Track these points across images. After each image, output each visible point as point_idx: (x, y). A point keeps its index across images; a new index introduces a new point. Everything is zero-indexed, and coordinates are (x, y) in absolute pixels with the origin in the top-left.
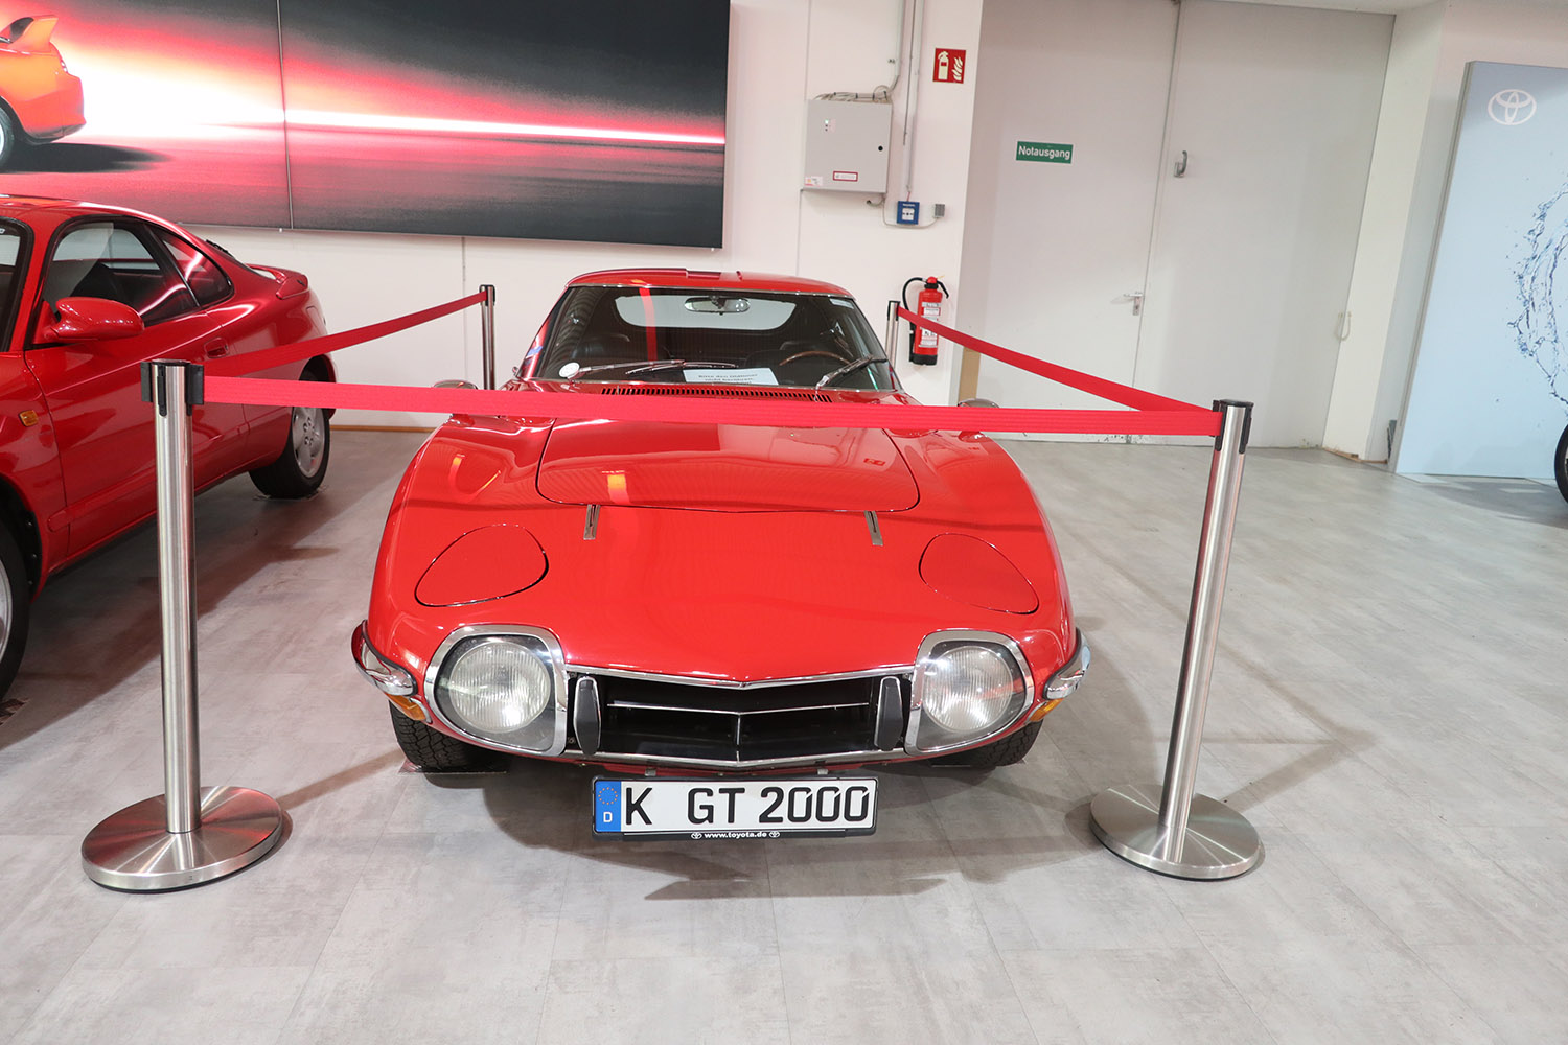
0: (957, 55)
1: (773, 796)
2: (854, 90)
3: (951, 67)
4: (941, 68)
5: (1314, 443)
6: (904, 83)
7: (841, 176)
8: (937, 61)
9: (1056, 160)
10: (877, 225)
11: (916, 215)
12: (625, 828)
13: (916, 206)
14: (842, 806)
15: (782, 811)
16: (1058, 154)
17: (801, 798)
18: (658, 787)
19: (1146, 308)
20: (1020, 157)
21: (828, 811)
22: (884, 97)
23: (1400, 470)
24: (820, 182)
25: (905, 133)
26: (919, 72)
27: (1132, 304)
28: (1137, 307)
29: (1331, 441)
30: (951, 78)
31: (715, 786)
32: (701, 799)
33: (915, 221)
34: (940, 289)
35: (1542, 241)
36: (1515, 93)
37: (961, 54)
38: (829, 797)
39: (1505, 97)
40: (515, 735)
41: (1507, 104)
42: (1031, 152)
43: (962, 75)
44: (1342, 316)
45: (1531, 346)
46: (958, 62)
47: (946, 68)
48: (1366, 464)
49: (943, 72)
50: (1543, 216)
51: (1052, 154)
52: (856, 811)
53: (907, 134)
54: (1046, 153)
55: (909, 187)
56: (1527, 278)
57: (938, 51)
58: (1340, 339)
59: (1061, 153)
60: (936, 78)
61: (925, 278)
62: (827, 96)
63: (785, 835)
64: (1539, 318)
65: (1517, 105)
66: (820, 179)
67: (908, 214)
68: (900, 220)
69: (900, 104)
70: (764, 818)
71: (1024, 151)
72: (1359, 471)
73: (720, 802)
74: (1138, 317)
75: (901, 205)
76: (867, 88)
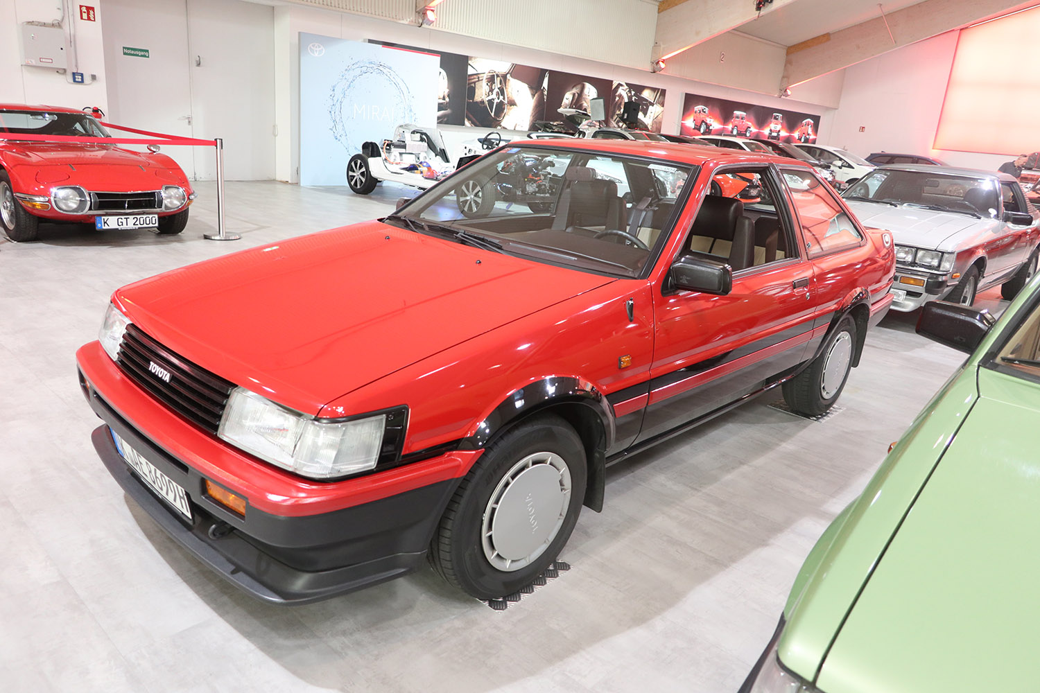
0: (89, 9)
1: (136, 219)
2: (43, 20)
3: (88, 14)
4: (83, 14)
5: (273, 178)
6: (66, 20)
7: (44, 60)
8: (81, 11)
9: (142, 56)
10: (64, 82)
11: (82, 79)
12: (104, 228)
13: (82, 75)
14: (151, 221)
15: (138, 223)
16: (142, 53)
17: (142, 220)
18: (110, 218)
19: (193, 122)
20: (125, 54)
21: (148, 222)
22: (58, 25)
23: (301, 185)
24: (34, 62)
25: (71, 42)
26: (73, 15)
27: (187, 121)
28: (189, 122)
29: (278, 178)
30: (89, 19)
31: (123, 217)
32: (120, 220)
33: (82, 81)
34: (100, 112)
35: (335, 99)
36: (316, 44)
37: (93, 9)
38: (148, 219)
39: (313, 46)
40: (74, 211)
41: (315, 49)
42: (130, 51)
43: (94, 18)
44: (274, 126)
45: (338, 137)
46: (91, 12)
47: (86, 14)
48: (291, 184)
49: (85, 16)
50: (334, 90)
51: (140, 53)
52: (154, 222)
53: (72, 41)
54: (137, 53)
55: (76, 66)
56: (333, 112)
57: (81, 6)
58: (275, 136)
59: (144, 53)
60: (82, 18)
61: (92, 107)
62: (29, 22)
63: (139, 228)
64: (339, 127)
65: (318, 49)
66: (33, 61)
67: (79, 78)
68: (75, 81)
69: (66, 26)
70: (134, 224)
71: (126, 51)
72: (290, 186)
73: (124, 221)
74: (190, 126)
75: (74, 74)
76: (49, 20)
